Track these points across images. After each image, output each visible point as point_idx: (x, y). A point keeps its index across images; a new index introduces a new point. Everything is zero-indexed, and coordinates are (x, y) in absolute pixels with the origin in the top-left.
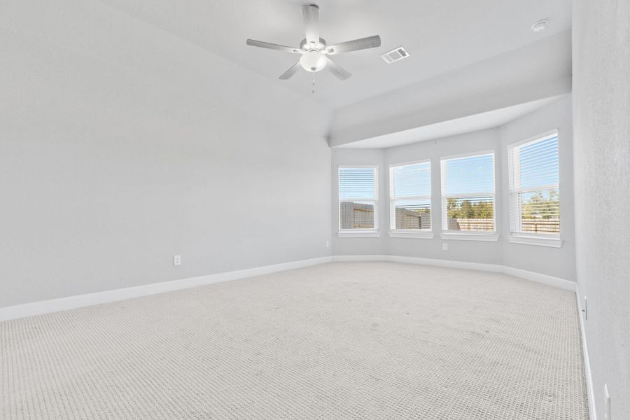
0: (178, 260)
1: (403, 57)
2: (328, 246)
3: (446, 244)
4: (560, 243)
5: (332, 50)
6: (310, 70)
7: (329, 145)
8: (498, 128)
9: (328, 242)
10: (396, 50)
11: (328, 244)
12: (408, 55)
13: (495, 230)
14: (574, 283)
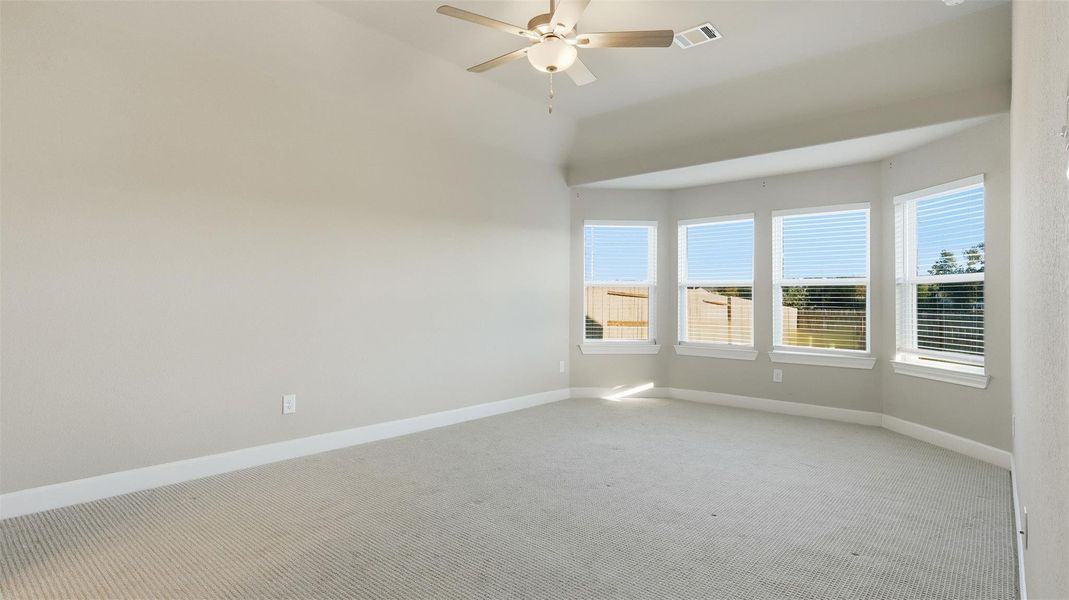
0: (291, 403)
1: (710, 40)
2: (562, 370)
3: (780, 371)
4: (985, 381)
5: (587, 41)
6: (543, 70)
7: (569, 182)
8: (878, 164)
9: (562, 363)
10: (699, 28)
11: (563, 367)
12: (718, 36)
13: (868, 350)
14: (1008, 453)
